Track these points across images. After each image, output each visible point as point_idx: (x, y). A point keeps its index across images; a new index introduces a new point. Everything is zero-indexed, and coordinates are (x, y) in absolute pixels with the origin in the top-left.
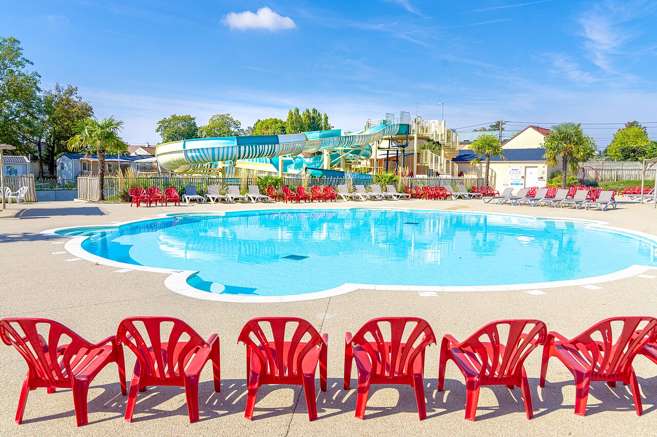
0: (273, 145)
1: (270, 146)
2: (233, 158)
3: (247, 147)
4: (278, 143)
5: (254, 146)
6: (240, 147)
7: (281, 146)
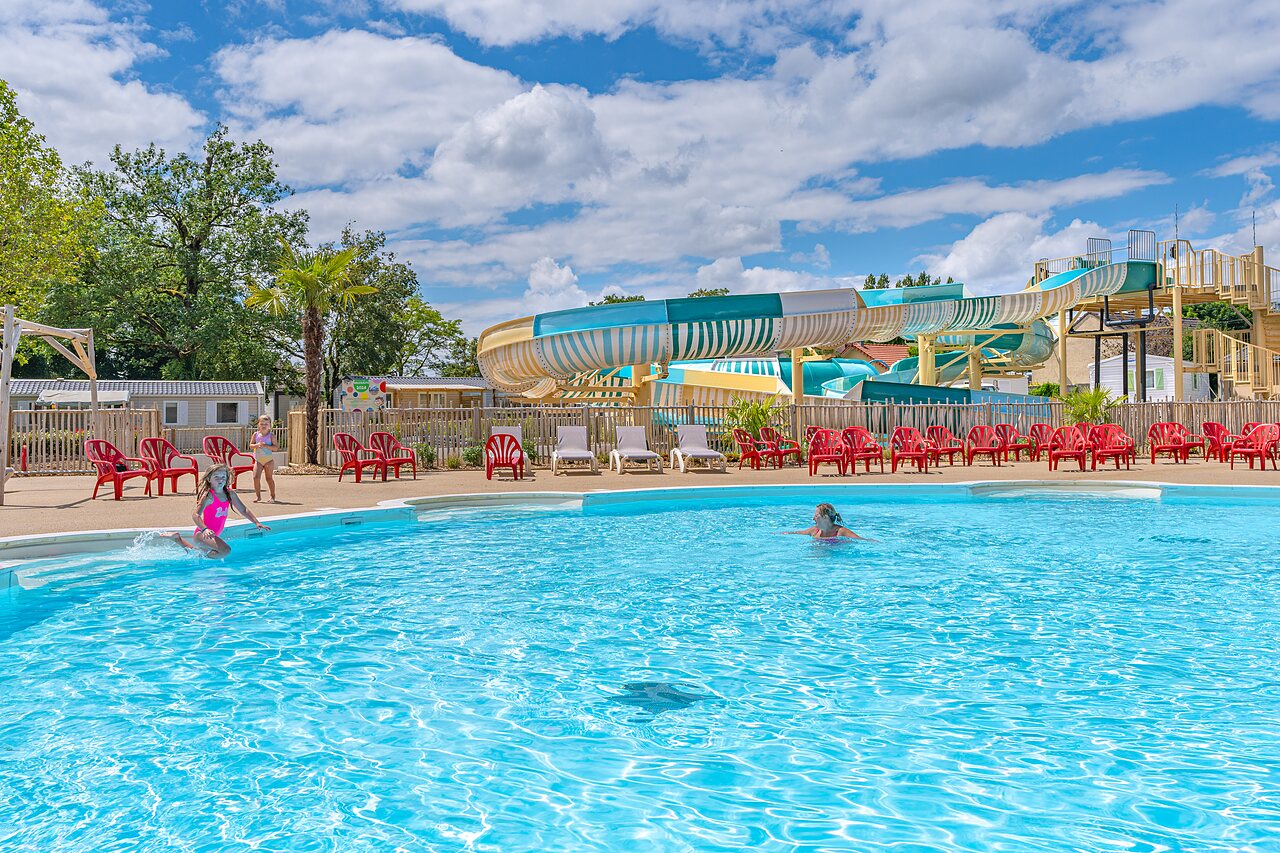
0: (767, 320)
1: (758, 322)
2: (659, 356)
3: (696, 325)
4: (780, 314)
5: (714, 323)
6: (675, 328)
7: (790, 324)
